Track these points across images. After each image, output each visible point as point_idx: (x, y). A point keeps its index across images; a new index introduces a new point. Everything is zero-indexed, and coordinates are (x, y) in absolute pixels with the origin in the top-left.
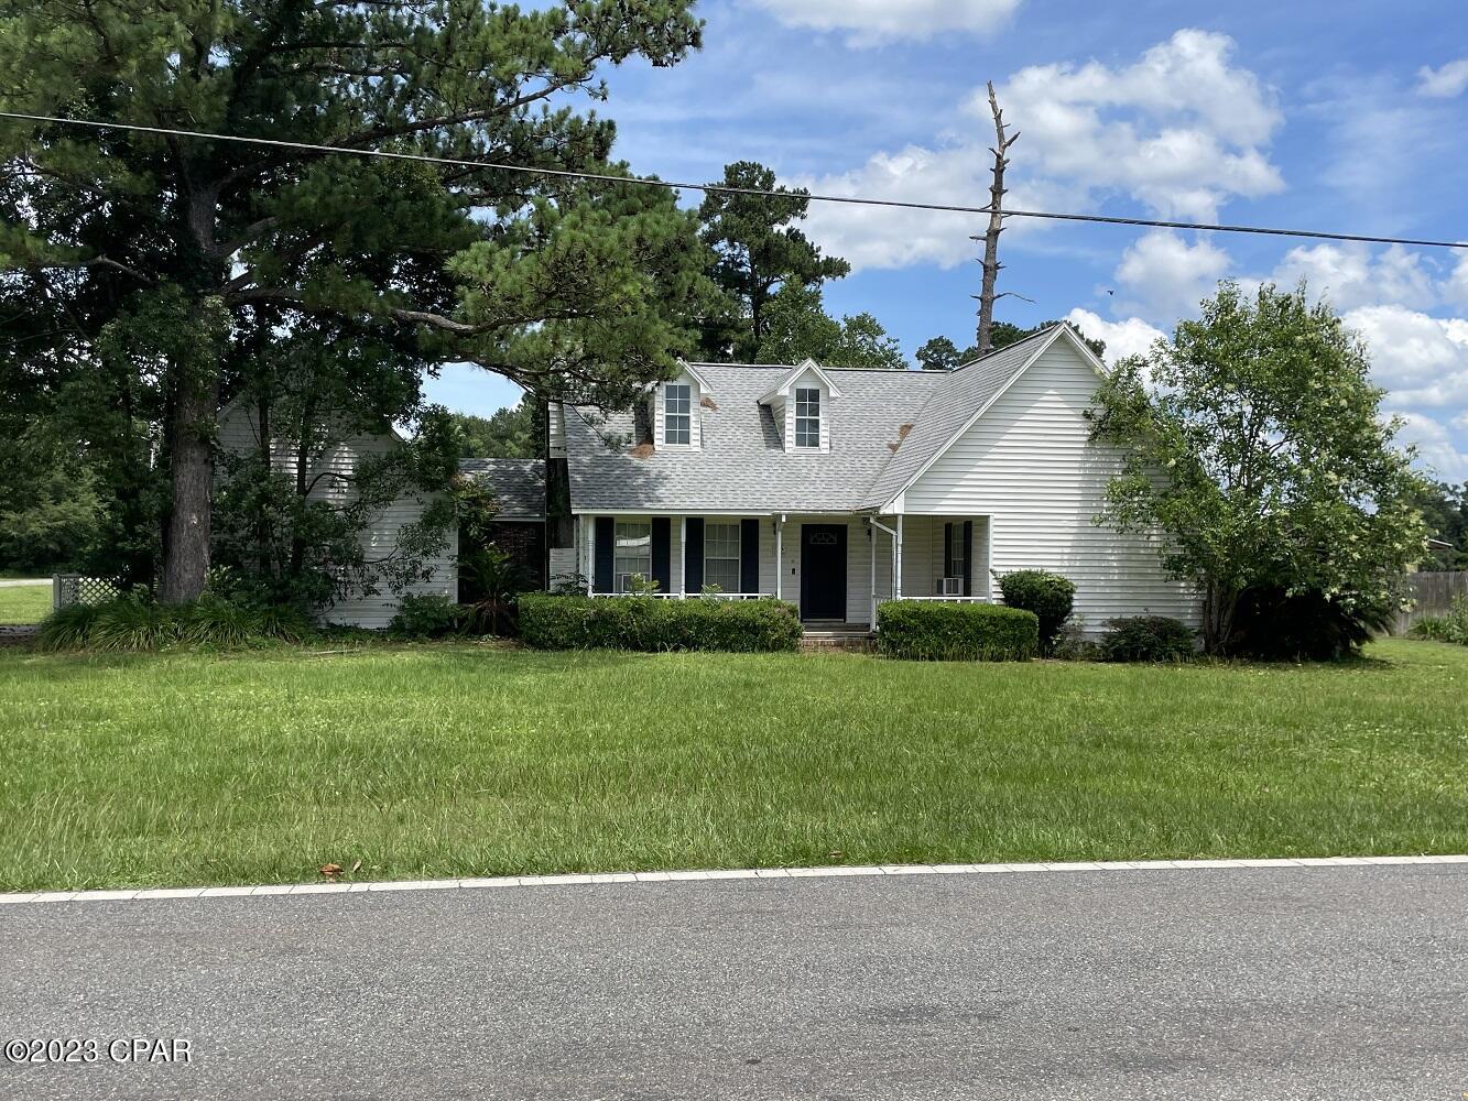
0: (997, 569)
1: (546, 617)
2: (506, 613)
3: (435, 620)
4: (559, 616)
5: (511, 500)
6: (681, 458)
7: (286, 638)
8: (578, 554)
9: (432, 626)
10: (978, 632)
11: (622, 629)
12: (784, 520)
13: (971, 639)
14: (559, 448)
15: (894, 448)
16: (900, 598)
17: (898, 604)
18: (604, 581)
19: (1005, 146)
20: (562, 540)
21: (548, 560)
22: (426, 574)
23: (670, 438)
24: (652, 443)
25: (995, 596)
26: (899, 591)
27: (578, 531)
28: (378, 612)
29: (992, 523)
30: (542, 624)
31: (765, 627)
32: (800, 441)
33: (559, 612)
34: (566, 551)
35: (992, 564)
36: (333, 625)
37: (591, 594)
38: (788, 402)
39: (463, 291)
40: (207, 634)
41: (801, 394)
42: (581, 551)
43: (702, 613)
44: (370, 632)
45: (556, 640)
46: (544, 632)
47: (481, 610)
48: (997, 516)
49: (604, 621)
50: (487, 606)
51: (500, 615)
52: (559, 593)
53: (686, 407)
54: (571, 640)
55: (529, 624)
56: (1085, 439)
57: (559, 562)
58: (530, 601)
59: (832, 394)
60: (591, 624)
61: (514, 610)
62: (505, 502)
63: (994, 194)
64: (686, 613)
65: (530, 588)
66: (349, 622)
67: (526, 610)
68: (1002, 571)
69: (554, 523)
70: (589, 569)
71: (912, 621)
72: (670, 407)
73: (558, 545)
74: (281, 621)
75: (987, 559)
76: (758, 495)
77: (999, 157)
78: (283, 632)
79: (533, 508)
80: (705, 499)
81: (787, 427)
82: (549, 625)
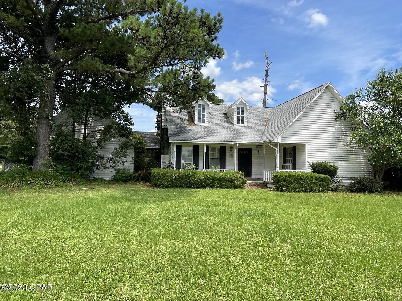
0: (309, 161)
1: (160, 176)
2: (148, 175)
3: (125, 177)
4: (165, 176)
5: (150, 142)
6: (203, 126)
7: (73, 183)
8: (170, 157)
9: (124, 179)
10: (311, 183)
11: (186, 181)
12: (238, 145)
13: (309, 185)
14: (165, 125)
15: (265, 125)
16: (278, 171)
17: (278, 172)
18: (179, 165)
19: (269, 65)
20: (165, 152)
21: (161, 159)
22: (123, 163)
23: (199, 120)
24: (194, 122)
25: (308, 170)
26: (278, 168)
27: (170, 150)
28: (108, 174)
29: (307, 146)
30: (159, 179)
31: (234, 180)
32: (238, 122)
33: (165, 175)
34: (167, 156)
35: (307, 159)
36: (95, 178)
37: (175, 169)
38: (235, 111)
39: (130, 57)
40: (41, 182)
41: (239, 108)
42: (171, 156)
43: (213, 175)
44: (105, 180)
45: (164, 185)
46: (160, 182)
47: (140, 174)
48: (308, 144)
49: (180, 178)
50: (142, 173)
51: (146, 175)
52: (164, 169)
53: (204, 111)
54: (169, 184)
55: (154, 179)
56: (334, 120)
57: (164, 159)
58: (155, 171)
59: (248, 108)
60: (176, 179)
61: (150, 173)
62: (149, 143)
63: (266, 76)
64: (208, 175)
65: (155, 167)
66: (100, 177)
67: (153, 174)
68: (311, 162)
69: (163, 148)
70: (174, 161)
71: (289, 179)
72: (199, 111)
73: (164, 154)
74: (71, 177)
75: (305, 158)
76: (229, 137)
77: (267, 67)
78: (71, 181)
79: (157, 144)
80: (212, 138)
81: (235, 118)
82: (161, 179)
